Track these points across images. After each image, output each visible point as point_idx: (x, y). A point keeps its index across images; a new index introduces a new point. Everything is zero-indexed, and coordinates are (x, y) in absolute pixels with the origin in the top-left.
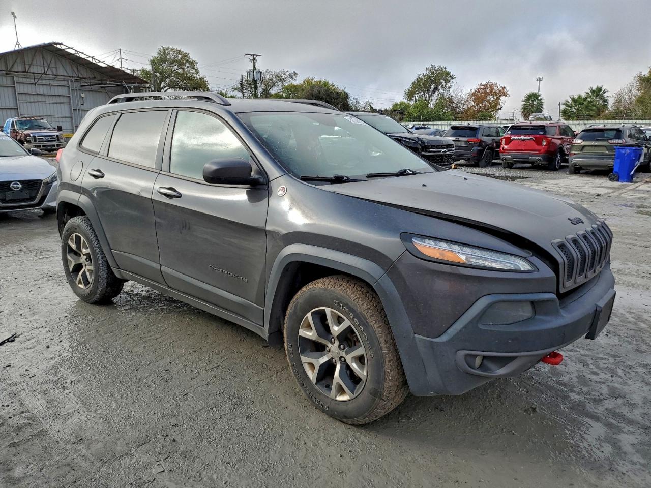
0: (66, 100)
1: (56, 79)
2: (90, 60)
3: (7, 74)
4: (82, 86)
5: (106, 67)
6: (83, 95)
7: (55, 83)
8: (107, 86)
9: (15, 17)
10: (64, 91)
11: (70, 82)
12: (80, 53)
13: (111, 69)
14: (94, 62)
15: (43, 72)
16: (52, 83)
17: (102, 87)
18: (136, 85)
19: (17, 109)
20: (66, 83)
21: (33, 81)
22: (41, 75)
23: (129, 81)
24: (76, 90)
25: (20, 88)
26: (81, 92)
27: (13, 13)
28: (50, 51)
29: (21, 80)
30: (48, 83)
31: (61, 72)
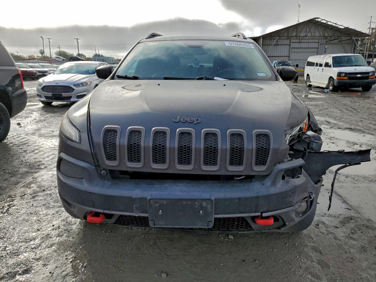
0: (316, 50)
1: (313, 39)
2: (334, 25)
3: (288, 38)
4: (327, 41)
5: (343, 29)
6: (326, 47)
7: (312, 41)
8: (342, 40)
9: (300, 7)
10: (316, 45)
11: (320, 40)
12: (329, 22)
13: (347, 29)
14: (336, 26)
15: (305, 35)
16: (310, 41)
17: (339, 41)
18: (362, 38)
19: (289, 56)
20: (318, 40)
21: (298, 41)
22: (303, 37)
23: (357, 36)
24: (323, 44)
25: (293, 45)
26: (325, 45)
27: (299, 5)
28: (313, 23)
29: (294, 41)
30: (308, 41)
31: (317, 34)
